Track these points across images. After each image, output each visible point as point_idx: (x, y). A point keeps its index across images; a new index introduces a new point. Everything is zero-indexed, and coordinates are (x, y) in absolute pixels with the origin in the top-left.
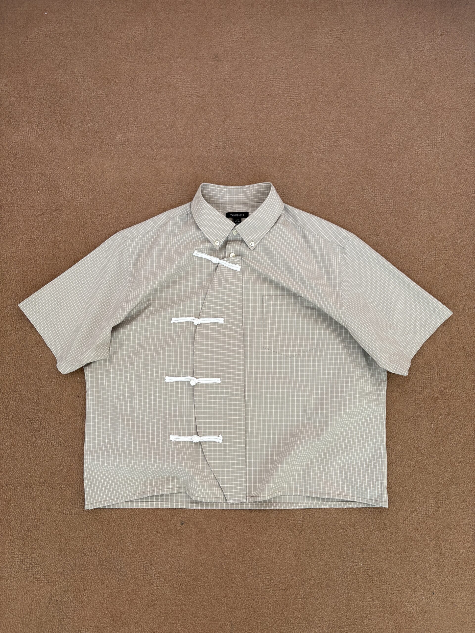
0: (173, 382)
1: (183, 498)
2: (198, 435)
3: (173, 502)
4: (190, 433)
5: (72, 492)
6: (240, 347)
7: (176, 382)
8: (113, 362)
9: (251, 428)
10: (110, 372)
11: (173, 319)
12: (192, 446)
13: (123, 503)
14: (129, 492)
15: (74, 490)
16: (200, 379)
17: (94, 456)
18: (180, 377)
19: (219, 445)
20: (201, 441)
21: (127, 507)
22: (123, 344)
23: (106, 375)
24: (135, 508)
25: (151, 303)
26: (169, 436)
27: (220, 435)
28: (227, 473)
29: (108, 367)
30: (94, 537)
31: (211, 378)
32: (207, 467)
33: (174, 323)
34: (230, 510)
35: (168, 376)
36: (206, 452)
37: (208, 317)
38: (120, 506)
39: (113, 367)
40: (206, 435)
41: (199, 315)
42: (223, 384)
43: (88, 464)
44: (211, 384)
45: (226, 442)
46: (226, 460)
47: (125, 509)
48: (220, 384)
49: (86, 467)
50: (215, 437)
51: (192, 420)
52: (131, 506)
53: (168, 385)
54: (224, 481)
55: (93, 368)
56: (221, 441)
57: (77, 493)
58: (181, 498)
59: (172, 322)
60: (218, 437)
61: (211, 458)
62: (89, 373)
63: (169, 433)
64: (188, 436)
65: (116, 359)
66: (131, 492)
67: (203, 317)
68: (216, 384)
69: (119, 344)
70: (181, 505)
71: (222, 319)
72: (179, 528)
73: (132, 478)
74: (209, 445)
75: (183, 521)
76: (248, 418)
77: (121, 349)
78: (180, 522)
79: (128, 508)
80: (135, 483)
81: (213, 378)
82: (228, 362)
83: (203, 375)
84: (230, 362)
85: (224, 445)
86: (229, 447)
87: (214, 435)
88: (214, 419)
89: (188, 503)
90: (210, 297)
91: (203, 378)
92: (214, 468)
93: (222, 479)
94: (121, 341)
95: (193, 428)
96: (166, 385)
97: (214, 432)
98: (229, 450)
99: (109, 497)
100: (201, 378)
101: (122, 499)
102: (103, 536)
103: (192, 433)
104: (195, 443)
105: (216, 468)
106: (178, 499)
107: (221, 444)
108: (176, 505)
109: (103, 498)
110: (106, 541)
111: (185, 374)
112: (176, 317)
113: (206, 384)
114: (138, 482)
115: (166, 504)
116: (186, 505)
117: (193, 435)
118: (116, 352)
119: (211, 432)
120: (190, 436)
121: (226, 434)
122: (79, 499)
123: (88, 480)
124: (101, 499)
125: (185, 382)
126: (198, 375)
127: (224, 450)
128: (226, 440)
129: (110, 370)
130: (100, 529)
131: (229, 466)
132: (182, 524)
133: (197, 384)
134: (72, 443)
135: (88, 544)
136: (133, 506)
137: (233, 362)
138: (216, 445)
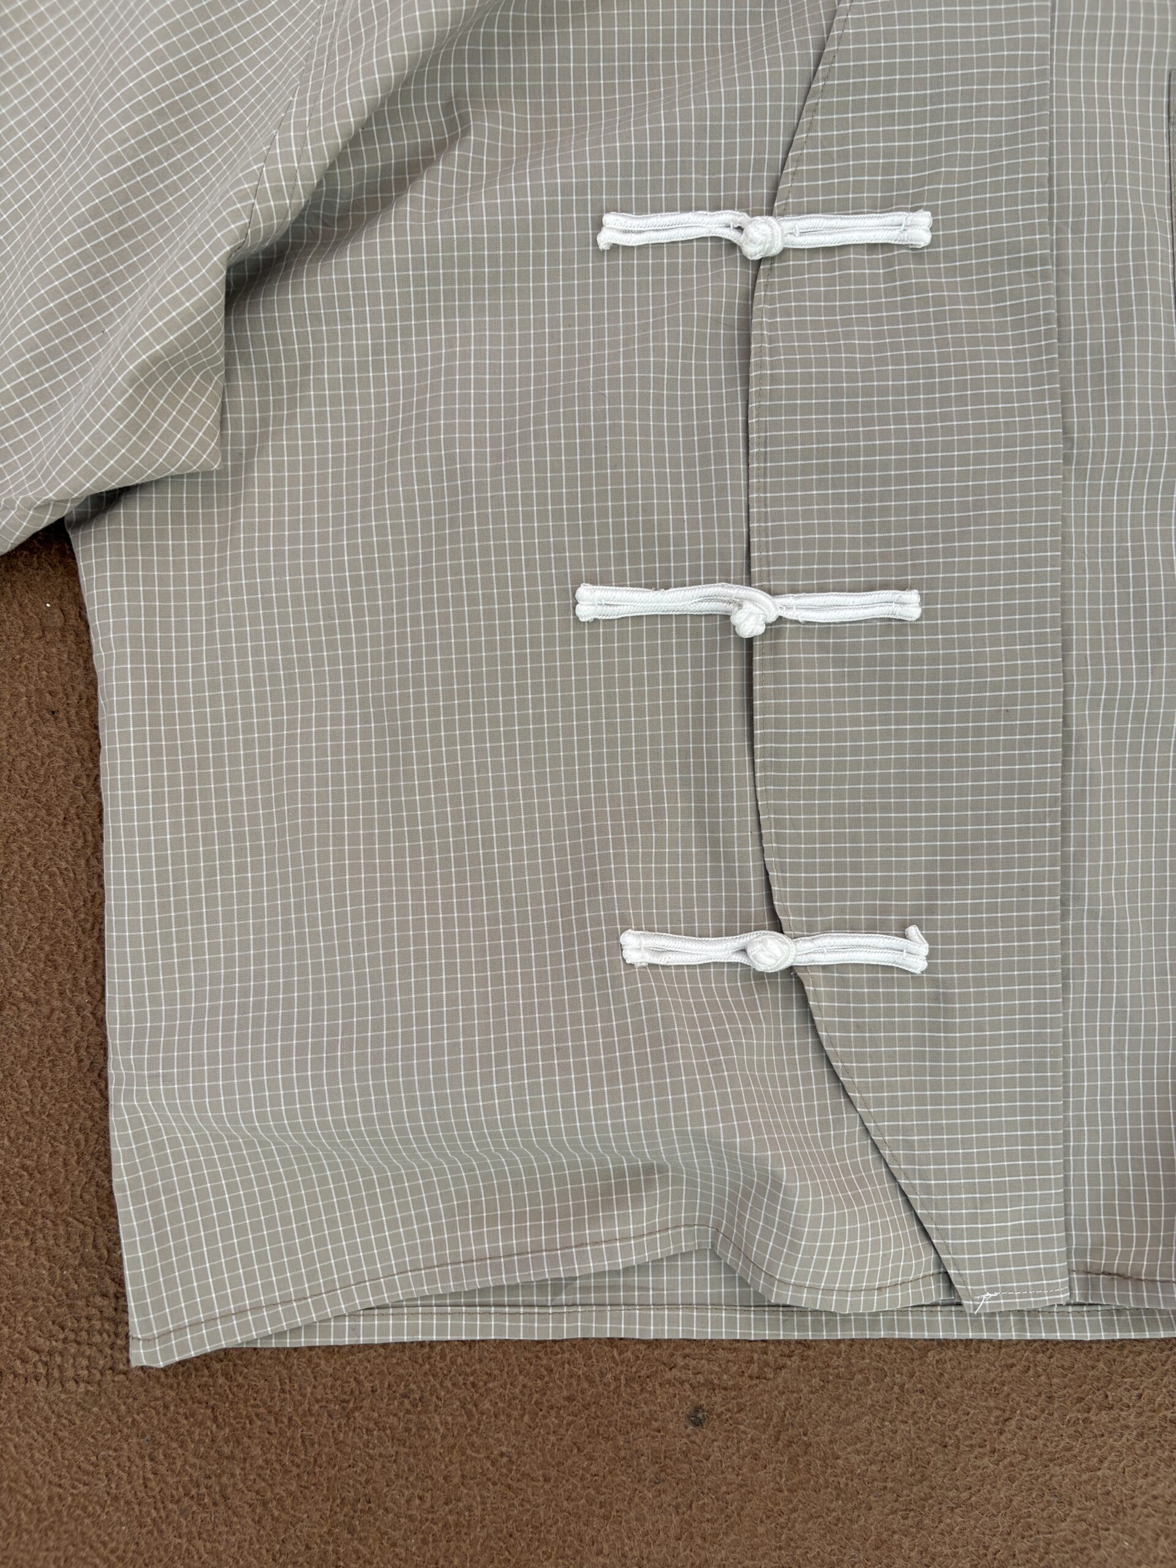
0: (623, 620)
1: (701, 1284)
2: (778, 927)
3: (644, 1305)
4: (731, 917)
5: (52, 1258)
6: (1039, 396)
7: (638, 619)
8: (249, 497)
9: (1093, 886)
10: (235, 558)
11: (609, 219)
12: (748, 991)
13: (354, 1315)
14: (384, 1256)
15: (62, 1252)
16: (789, 600)
17: (168, 1063)
18: (667, 587)
19: (902, 984)
20: (803, 960)
21: (376, 1339)
22: (305, 386)
23: (209, 579)
24: (422, 1344)
25: (464, 119)
26: (615, 936)
27: (913, 930)
28: (952, 1144)
29: (223, 533)
30: (200, 1498)
31: (855, 589)
32: (836, 1110)
33: (615, 247)
34: (967, 1343)
35: (593, 582)
36: (830, 1026)
37: (828, 209)
38: (340, 1332)
39: (249, 528)
40: (827, 929)
41: (773, 198)
42: (932, 630)
43: (131, 1110)
44: (855, 627)
45: (948, 968)
46: (950, 1071)
47: (369, 1347)
48: (915, 626)
49: (122, 1125)
50: (878, 940)
51: (743, 842)
52: (398, 1329)
53: (594, 638)
54: (942, 1189)
55: (130, 535)
56: (918, 965)
57: (84, 1262)
58: (687, 1284)
59: (605, 239)
60: (897, 942)
61: (860, 1057)
62: (101, 567)
63: (610, 920)
64: (718, 933)
65: (264, 482)
66: (399, 1253)
67: (800, 211)
68: (892, 625)
69: (278, 388)
70: (688, 1321)
71: (924, 219)
72: (680, 1443)
73: (398, 1179)
74: (844, 982)
75: (698, 1409)
76: (1080, 826)
77: (292, 418)
78: (687, 1409)
79: (385, 1346)
80: (418, 1204)
81: (870, 588)
82: (963, 491)
83: (808, 574)
84: (978, 490)
85: (935, 983)
86: (964, 998)
87: (872, 928)
88: (871, 838)
89: (730, 1306)
90: (844, 73)
91: (809, 590)
92: (881, 1116)
93: (923, 1175)
94: (292, 371)
95: (745, 887)
96: (579, 639)
97: (871, 910)
98: (965, 1013)
99: (268, 1287)
100: (794, 590)
101: (348, 1297)
102: (250, 1496)
103: (745, 918)
104: (760, 976)
105: (893, 1116)
106: (673, 1285)
107: (917, 980)
108: (659, 1321)
109: (238, 1296)
110: (268, 1522)
111: (695, 571)
112: (625, 209)
113: (826, 629)
114: (432, 1200)
115: (601, 1319)
116: (717, 1323)
117: (746, 930)
118: (264, 436)
119: (855, 910)
120: (731, 932)
121: (946, 924)
122: (98, 1300)
123: (138, 1198)
124: (223, 1300)
125: (696, 617)
126: (779, 575)
127: (934, 1012)
128: (948, 954)
129: (235, 545)
130: (231, 1458)
131: (965, 1099)
132: (698, 1423)
133: (776, 627)
134: (35, 988)
135: (170, 1534)
136: (413, 1329)
137: (994, 489)
138: (889, 983)
